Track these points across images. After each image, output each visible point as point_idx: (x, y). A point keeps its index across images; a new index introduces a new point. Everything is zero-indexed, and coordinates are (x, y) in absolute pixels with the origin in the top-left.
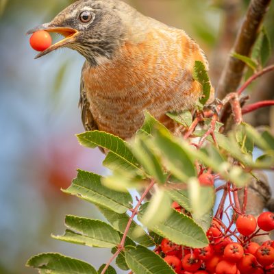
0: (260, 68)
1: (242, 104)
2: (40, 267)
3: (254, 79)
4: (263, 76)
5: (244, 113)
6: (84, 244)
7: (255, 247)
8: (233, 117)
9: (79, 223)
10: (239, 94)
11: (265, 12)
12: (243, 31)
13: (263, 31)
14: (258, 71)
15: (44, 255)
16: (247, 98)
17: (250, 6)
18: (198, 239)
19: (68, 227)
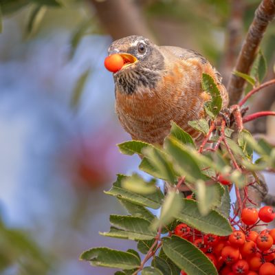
0: (258, 84)
1: (243, 115)
2: (92, 260)
3: (253, 93)
4: (260, 91)
5: (244, 122)
6: (127, 238)
7: (254, 235)
8: (235, 125)
9: (121, 221)
10: (241, 106)
11: (261, 37)
12: (243, 53)
13: (260, 52)
14: (256, 86)
15: (94, 250)
16: (247, 109)
17: (249, 32)
18: (224, 228)
19: (112, 224)
